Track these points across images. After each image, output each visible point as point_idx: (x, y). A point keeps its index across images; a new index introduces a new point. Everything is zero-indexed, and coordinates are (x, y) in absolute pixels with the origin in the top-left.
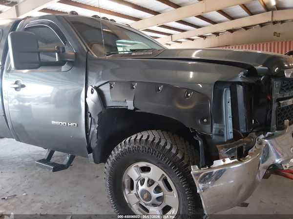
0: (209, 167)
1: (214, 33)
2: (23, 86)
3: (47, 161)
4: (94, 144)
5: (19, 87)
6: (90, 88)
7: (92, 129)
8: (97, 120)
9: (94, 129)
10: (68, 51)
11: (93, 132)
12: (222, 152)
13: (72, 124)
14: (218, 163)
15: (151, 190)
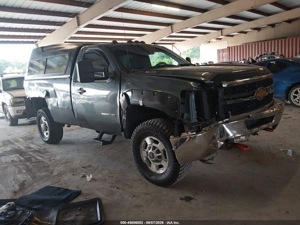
0: (179, 136)
1: (270, 25)
2: (85, 91)
3: (99, 139)
4: (124, 127)
5: (82, 91)
6: (121, 93)
7: (123, 117)
8: (125, 112)
9: (124, 117)
10: (110, 70)
11: (124, 119)
12: (186, 128)
13: (113, 115)
14: (183, 135)
15: (154, 152)
